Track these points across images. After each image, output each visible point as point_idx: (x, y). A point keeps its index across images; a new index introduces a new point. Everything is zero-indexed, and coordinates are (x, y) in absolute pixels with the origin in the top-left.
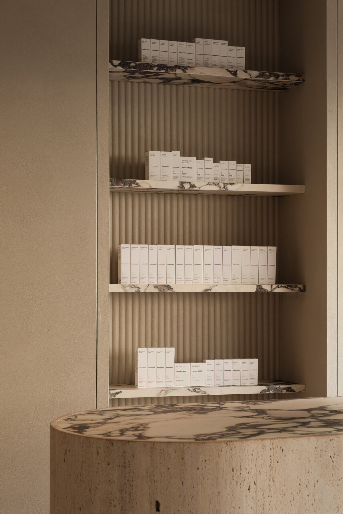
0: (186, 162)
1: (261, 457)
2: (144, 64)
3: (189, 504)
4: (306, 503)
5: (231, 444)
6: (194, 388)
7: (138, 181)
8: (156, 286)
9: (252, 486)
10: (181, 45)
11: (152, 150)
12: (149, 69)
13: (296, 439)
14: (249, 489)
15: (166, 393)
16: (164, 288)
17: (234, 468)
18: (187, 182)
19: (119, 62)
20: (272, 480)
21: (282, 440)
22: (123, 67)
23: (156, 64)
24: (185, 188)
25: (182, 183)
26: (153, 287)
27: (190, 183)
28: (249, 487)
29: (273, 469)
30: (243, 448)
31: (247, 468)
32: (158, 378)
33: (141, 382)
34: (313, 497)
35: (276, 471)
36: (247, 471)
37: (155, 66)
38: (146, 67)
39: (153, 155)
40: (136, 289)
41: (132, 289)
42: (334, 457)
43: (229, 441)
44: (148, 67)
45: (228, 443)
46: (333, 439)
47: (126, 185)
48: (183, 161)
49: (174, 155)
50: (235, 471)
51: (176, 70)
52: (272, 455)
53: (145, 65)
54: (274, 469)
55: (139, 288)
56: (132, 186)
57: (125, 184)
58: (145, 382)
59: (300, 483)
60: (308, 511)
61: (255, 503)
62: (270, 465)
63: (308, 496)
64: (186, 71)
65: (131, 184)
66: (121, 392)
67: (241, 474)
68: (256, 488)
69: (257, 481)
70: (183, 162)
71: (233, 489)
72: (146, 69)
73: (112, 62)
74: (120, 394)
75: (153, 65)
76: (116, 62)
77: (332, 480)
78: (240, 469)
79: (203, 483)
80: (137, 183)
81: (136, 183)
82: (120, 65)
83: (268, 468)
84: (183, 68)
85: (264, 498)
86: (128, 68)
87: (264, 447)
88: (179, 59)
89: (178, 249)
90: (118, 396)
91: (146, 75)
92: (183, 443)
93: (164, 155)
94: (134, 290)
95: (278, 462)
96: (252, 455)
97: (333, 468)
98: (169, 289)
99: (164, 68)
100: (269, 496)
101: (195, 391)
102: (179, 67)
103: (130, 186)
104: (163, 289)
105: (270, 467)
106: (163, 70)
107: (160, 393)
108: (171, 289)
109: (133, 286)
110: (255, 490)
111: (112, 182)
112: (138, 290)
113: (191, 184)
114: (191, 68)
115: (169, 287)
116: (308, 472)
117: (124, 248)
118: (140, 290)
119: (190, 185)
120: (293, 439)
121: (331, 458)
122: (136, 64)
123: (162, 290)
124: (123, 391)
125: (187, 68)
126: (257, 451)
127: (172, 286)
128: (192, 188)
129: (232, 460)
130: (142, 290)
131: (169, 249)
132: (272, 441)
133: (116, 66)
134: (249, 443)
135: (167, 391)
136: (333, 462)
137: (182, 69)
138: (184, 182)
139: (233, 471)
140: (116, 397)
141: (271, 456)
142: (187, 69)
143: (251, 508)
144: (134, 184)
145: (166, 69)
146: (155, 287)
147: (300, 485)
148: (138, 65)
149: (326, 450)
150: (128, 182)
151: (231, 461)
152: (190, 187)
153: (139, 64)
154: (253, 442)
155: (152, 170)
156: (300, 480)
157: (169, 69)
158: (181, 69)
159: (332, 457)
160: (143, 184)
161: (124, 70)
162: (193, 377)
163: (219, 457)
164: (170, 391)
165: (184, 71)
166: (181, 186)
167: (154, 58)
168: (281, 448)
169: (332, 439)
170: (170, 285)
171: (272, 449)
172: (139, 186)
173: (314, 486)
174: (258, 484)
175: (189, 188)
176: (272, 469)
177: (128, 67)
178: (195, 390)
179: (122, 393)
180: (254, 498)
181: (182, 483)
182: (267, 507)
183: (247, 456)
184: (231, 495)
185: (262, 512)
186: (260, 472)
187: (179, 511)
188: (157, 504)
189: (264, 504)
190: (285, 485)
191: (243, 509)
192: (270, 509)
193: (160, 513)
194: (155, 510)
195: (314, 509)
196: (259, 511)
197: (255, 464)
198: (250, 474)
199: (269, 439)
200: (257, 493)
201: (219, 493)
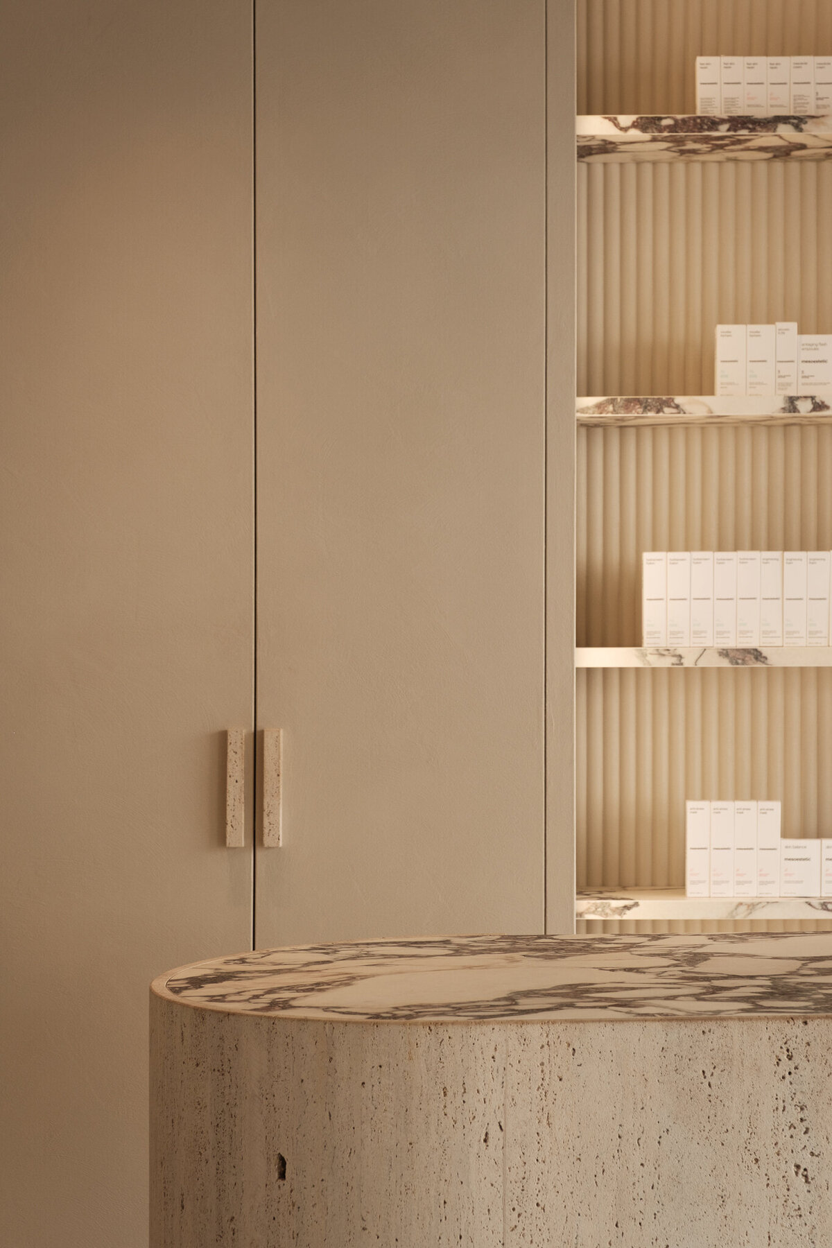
0: (813, 347)
1: (516, 1066)
2: (695, 119)
3: (344, 1165)
4: (637, 1183)
5: (441, 1029)
6: (822, 901)
7: (679, 400)
8: (725, 652)
9: (495, 1133)
10: (798, 66)
11: (721, 322)
12: (710, 129)
13: (609, 1025)
14: (485, 1141)
15: (749, 911)
16: (746, 657)
17: (448, 1088)
18: (806, 397)
19: (633, 118)
20: (545, 1122)
21: (574, 1026)
22: (644, 129)
23: (725, 116)
24: (799, 412)
25: (792, 402)
26: (718, 655)
27: (813, 398)
28: (487, 1134)
29: (548, 1095)
30: (471, 1041)
31: (481, 1089)
32: (738, 875)
33: (693, 883)
34: (655, 1168)
35: (555, 1100)
36: (481, 1096)
37: (723, 121)
38: (700, 125)
39: (727, 334)
40: (675, 660)
41: (663, 659)
42: (712, 1075)
43: (436, 1024)
44: (707, 125)
45: (432, 1027)
46: (710, 1031)
47: (649, 410)
48: (803, 345)
49: (782, 331)
50: (450, 1094)
51: (777, 127)
52: (546, 1062)
53: (699, 121)
54: (550, 1096)
55: (680, 657)
56: (663, 412)
57: (645, 407)
58: (704, 882)
59: (620, 1133)
60: (643, 1202)
61: (502, 1174)
62: (542, 1085)
63: (642, 1165)
64: (803, 126)
65: (662, 408)
66: (636, 904)
67: (464, 1102)
68: (504, 1138)
69: (505, 1124)
70: (805, 347)
71: (445, 1137)
72: (701, 129)
73: (616, 119)
74: (634, 909)
75: (717, 120)
76: (626, 120)
77: (707, 1130)
78: (463, 1091)
79: (375, 1119)
80: (675, 404)
81: (673, 405)
82: (635, 125)
83: (536, 1093)
84: (795, 121)
85: (525, 1163)
86: (655, 130)
87: (524, 1040)
88: (795, 100)
89: (789, 561)
90: (630, 915)
91: (718, 145)
92: (331, 1022)
93: (756, 334)
94: (667, 662)
95: (561, 1080)
96: (493, 1058)
97: (710, 1101)
98: (756, 658)
99: (745, 123)
100: (537, 1160)
101: (824, 907)
102: (785, 119)
103: (658, 412)
104: (743, 660)
105: (540, 1090)
106: (743, 128)
107: (736, 909)
108: (762, 660)
109: (666, 653)
110: (501, 1144)
111: (614, 406)
112: (678, 662)
113: (816, 402)
114: (815, 120)
115: (757, 655)
116: (643, 1108)
117: (651, 562)
118: (683, 661)
119: (813, 403)
120: (602, 1024)
121: (705, 1077)
122: (676, 121)
123: (740, 661)
124: (641, 902)
125: (807, 120)
126: (508, 1052)
127: (765, 652)
128: (819, 411)
129: (443, 1067)
130: (688, 662)
131: (766, 561)
132: (545, 1027)
133: (625, 129)
134: (486, 1029)
135: (752, 907)
136: (710, 1085)
137: (793, 124)
138: (798, 398)
139: (445, 1095)
140: (625, 917)
141: (542, 1064)
142: (806, 123)
143: (492, 1185)
144: (669, 406)
145: (751, 126)
146: (720, 655)
147: (620, 1137)
148: (680, 122)
149: (690, 1057)
150: (654, 403)
151: (439, 1070)
152: (814, 409)
153: (683, 120)
154: (497, 1027)
155: (722, 372)
156: (621, 1125)
157: (759, 125)
158: (789, 123)
159: (708, 1074)
160: (694, 406)
161: (647, 136)
162: (827, 875)
163: (411, 1059)
164: (760, 905)
165: (798, 128)
166: (790, 407)
167: (731, 102)
168: (569, 1045)
169: (707, 1031)
170: (759, 649)
171: (546, 1046)
172: (682, 412)
173: (659, 1142)
174: (509, 1128)
175: (811, 411)
176: (545, 1096)
177: (656, 128)
178: (826, 906)
179: (639, 908)
180: (500, 1162)
181: (330, 1116)
182: (532, 1186)
183: (481, 1061)
184: (440, 1151)
185: (521, 1196)
186: (513, 1099)
187: (322, 1180)
188: (282, 1162)
189: (524, 1178)
190: (579, 1134)
191: (471, 1187)
192: (541, 1193)
193: (285, 1182)
194: (277, 1175)
195: (658, 1198)
196: (511, 1194)
197: (500, 1080)
198: (487, 1102)
199: (537, 1023)
200: (507, 1149)
201: (411, 1144)
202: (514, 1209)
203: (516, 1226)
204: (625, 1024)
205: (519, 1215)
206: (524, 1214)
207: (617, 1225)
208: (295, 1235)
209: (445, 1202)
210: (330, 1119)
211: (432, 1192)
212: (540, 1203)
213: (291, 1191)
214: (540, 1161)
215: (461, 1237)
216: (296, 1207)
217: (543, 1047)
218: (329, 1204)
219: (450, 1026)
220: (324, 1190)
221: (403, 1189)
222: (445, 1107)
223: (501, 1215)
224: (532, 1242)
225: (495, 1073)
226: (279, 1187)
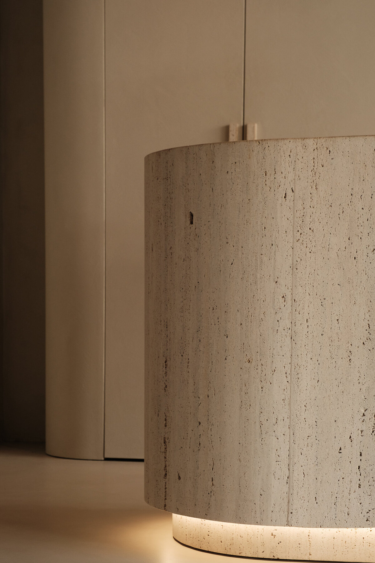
1: (301, 160)
3: (218, 213)
4: (360, 218)
5: (264, 143)
9: (289, 193)
13: (348, 139)
14: (285, 197)
17: (267, 171)
20: (314, 187)
21: (330, 139)
28: (286, 194)
29: (316, 174)
30: (279, 148)
31: (283, 172)
34: (369, 210)
35: (320, 176)
36: (283, 175)
43: (262, 140)
45: (260, 142)
50: (268, 174)
52: (315, 157)
54: (317, 174)
59: (352, 193)
60: (362, 227)
61: (293, 214)
62: (313, 169)
63: (363, 209)
68: (294, 196)
69: (295, 189)
71: (265, 196)
78: (274, 173)
79: (233, 189)
83: (310, 173)
85: (304, 208)
87: (305, 147)
95: (323, 166)
96: (289, 156)
100: (310, 207)
105: (312, 172)
110: (292, 199)
116: (364, 180)
120: (344, 138)
126: (297, 152)
129: (265, 161)
132: (315, 140)
139: (266, 175)
141: (314, 159)
143: (288, 219)
147: (352, 195)
151: (263, 163)
154: (292, 141)
156: (352, 189)
163: (250, 158)
168: (327, 149)
171: (316, 150)
173: (371, 197)
174: (296, 191)
176: (315, 174)
180: (292, 208)
181: (212, 190)
182: (308, 219)
183: (283, 158)
184: (263, 203)
185: (302, 224)
186: (299, 176)
187: (209, 221)
188: (192, 215)
189: (303, 216)
190: (331, 194)
191: (277, 220)
192: (312, 222)
193: (193, 225)
194: (189, 222)
195: (370, 225)
196: (297, 223)
197: (293, 167)
198: (286, 178)
199: (312, 138)
200: (295, 201)
201: (249, 200)
202: (298, 231)
203: (299, 239)
204: (356, 137)
205: (301, 234)
206: (303, 234)
207: (349, 239)
208: (197, 250)
209: (265, 228)
210: (213, 191)
211: (259, 223)
212: (311, 228)
213: (195, 229)
214: (312, 207)
215: (272, 245)
216: (197, 237)
217: (314, 150)
218: (212, 233)
219: (269, 141)
220: (210, 226)
221: (245, 222)
222: (266, 181)
223: (292, 234)
224: (307, 247)
225: (290, 164)
226: (190, 228)
